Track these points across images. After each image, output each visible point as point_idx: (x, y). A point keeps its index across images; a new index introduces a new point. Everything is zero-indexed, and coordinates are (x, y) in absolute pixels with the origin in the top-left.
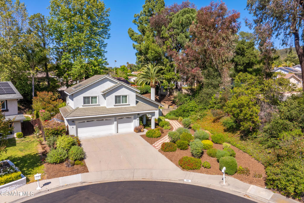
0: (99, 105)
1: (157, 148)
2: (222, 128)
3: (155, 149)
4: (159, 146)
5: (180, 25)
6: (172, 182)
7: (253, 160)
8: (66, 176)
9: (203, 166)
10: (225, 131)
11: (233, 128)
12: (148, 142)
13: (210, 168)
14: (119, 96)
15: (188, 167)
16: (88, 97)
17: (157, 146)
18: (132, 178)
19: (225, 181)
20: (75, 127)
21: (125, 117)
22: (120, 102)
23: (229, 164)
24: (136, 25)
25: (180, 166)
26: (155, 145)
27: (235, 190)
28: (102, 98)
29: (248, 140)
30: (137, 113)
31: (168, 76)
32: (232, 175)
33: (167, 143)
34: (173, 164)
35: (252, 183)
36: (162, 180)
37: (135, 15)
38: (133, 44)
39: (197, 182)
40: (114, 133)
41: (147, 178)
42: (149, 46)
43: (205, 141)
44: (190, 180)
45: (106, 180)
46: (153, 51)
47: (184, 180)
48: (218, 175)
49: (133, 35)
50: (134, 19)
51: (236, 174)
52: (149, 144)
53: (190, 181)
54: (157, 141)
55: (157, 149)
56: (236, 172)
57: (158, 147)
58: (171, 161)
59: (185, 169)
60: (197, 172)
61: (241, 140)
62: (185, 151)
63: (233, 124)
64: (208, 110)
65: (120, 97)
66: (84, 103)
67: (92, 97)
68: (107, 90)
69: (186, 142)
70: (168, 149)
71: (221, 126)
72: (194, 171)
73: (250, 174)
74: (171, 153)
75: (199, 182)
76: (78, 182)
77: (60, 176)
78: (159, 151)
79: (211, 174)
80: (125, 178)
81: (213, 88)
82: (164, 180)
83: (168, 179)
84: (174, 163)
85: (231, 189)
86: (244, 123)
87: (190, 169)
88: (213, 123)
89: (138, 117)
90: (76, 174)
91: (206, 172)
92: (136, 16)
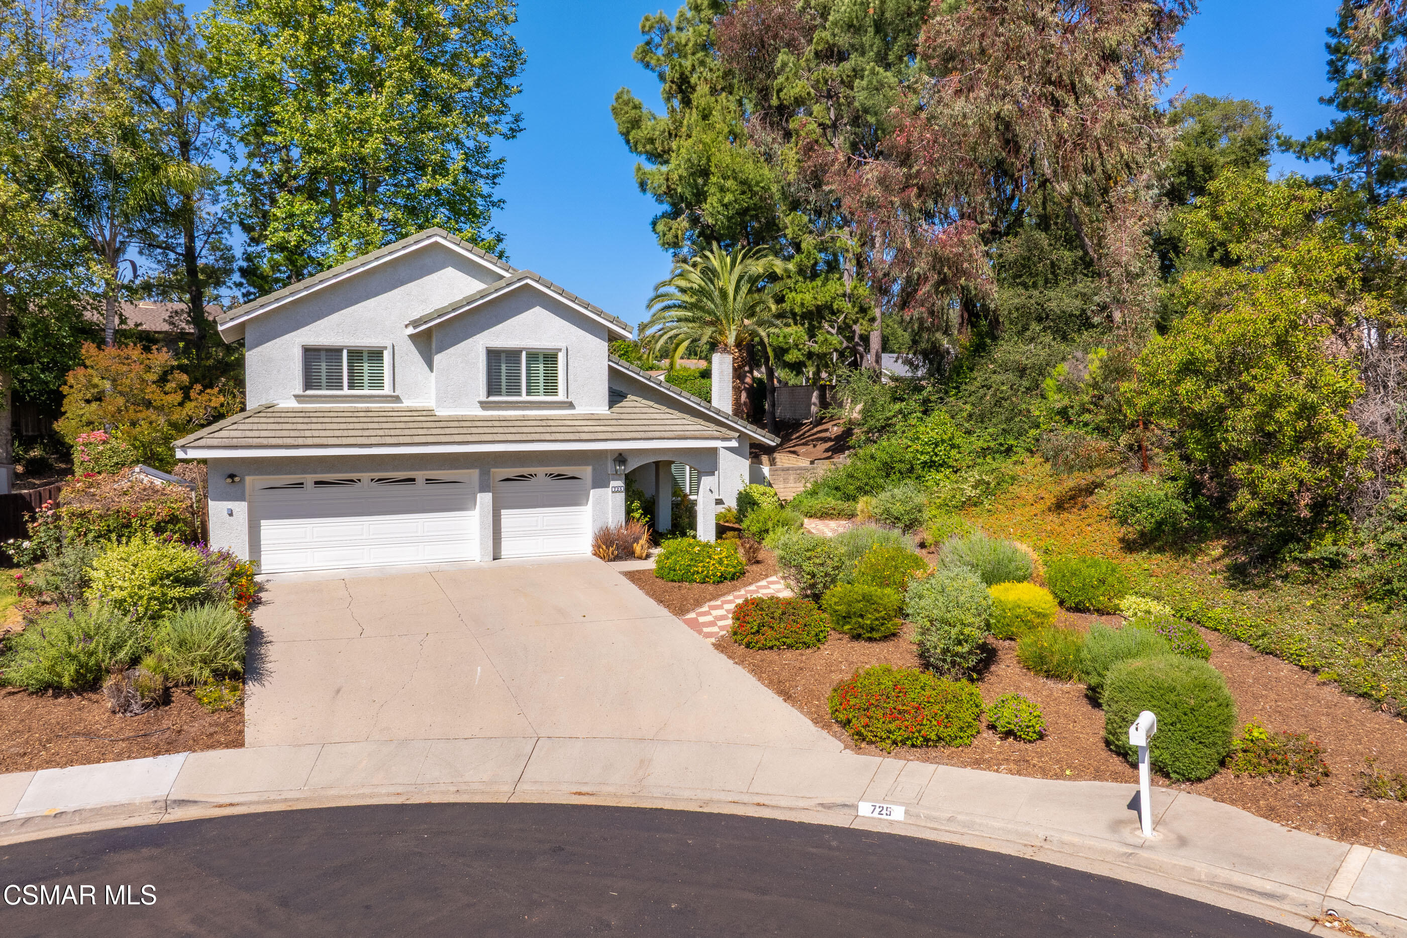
0: (397, 399)
1: (705, 630)
2: (1112, 532)
3: (696, 634)
4: (720, 623)
5: (871, 30)
6: (774, 820)
7: (1331, 693)
8: (89, 762)
9: (992, 727)
10: (1129, 546)
11: (1175, 528)
12: (660, 601)
13: (1041, 736)
14: (513, 355)
15: (892, 727)
16: (334, 353)
17: (712, 624)
18: (508, 788)
19: (1153, 815)
20: (241, 508)
21: (541, 471)
22: (514, 389)
23: (1173, 697)
24: (653, 70)
25: (836, 728)
26: (702, 619)
27: (1238, 878)
28: (410, 355)
29: (1279, 583)
30: (612, 451)
31: (808, 297)
32: (1199, 780)
33: (772, 598)
34: (795, 713)
35: (1355, 834)
36: (707, 803)
37: (647, 19)
38: (639, 169)
39: (950, 820)
40: (478, 560)
41: (611, 789)
42: (709, 160)
43: (1007, 590)
44: (901, 804)
45: (332, 792)
46: (730, 183)
47: (855, 807)
48: (1095, 779)
49: (636, 123)
50: (641, 41)
51: (1226, 777)
52: (663, 612)
53: (898, 813)
54: (714, 598)
55: (708, 635)
56: (1222, 763)
57: (715, 629)
58: (787, 696)
59: (871, 743)
60: (950, 761)
61: (1233, 587)
62: (876, 647)
63: (1179, 506)
64: (1024, 456)
65: (519, 362)
66: (308, 385)
67: (356, 355)
68: (440, 313)
69: (890, 595)
70: (770, 633)
71: (1104, 526)
72: (933, 753)
73: (1327, 775)
74: (788, 655)
75: (960, 817)
76: (137, 802)
77: (49, 763)
78: (720, 646)
79: (1044, 773)
80: (463, 787)
81: (1054, 339)
82: (719, 802)
83: (746, 798)
84: (801, 709)
85: (1202, 869)
86: (1258, 468)
87: (903, 742)
88: (1052, 517)
89: (616, 476)
90: (156, 754)
91: (1016, 762)
92: (651, 27)
